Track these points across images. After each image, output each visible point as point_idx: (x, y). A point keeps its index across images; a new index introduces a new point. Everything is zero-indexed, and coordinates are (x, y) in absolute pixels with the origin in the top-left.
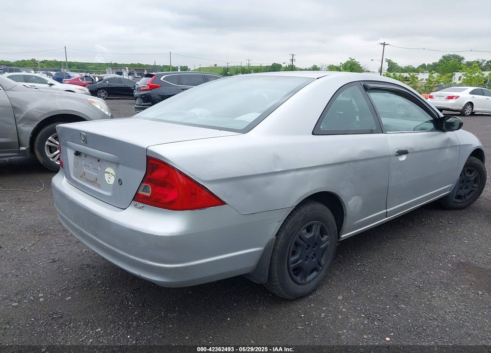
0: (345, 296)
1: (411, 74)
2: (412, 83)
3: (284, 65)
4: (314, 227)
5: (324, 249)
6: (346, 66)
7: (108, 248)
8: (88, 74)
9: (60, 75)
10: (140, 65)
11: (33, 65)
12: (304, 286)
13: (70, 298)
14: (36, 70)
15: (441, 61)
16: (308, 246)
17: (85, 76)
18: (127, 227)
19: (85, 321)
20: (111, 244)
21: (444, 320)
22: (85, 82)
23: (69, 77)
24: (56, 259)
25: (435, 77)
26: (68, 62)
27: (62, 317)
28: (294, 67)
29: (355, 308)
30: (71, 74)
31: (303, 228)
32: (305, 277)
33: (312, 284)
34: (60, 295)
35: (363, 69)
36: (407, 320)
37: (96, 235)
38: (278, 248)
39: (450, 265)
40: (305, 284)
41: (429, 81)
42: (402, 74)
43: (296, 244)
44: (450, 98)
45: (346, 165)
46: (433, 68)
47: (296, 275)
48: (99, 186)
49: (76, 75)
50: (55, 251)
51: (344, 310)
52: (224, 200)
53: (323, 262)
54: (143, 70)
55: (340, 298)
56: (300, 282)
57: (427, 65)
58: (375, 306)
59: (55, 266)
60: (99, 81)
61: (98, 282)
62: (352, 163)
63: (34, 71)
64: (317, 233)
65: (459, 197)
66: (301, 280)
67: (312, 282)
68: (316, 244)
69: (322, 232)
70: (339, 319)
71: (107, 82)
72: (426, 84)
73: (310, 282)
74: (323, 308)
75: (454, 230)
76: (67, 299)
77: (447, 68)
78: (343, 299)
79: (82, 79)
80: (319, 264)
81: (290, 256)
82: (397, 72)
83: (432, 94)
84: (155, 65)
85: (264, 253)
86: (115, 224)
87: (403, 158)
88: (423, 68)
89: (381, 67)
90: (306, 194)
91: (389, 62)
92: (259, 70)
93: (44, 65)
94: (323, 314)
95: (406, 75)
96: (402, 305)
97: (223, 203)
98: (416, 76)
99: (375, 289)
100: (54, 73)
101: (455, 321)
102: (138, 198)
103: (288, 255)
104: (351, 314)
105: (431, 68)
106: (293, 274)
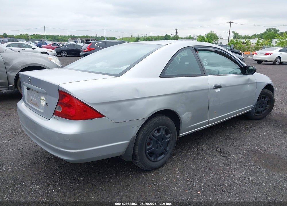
0: (180, 169)
1: (247, 40)
2: (247, 45)
3: (172, 36)
4: (161, 130)
5: (168, 142)
6: (208, 36)
7: (42, 141)
8: (56, 42)
9: (41, 43)
10: (88, 37)
11: (26, 37)
12: (156, 163)
13: (25, 169)
14: (27, 40)
15: (265, 32)
16: (158, 140)
17: (54, 44)
18: (49, 129)
19: (31, 182)
20: (42, 139)
21: (234, 182)
22: (54, 47)
23: (46, 44)
24: (22, 148)
25: (261, 41)
26: (46, 35)
27: (19, 179)
28: (178, 37)
29: (184, 175)
30: (47, 42)
31: (155, 130)
32: (156, 158)
33: (161, 162)
34: (20, 167)
35: (219, 37)
36: (212, 182)
37: (36, 134)
38: (139, 141)
39: (245, 152)
40: (157, 162)
41: (257, 44)
42: (241, 40)
43: (150, 139)
44: (267, 54)
45: (181, 94)
46: (261, 36)
47: (151, 156)
48: (38, 107)
49: (50, 43)
50: (21, 143)
51: (178, 176)
52: (104, 114)
53: (168, 149)
54: (90, 39)
55: (177, 170)
56: (153, 160)
57: (257, 34)
58: (196, 174)
59: (20, 151)
60: (62, 46)
61: (42, 160)
62: (184, 94)
63: (26, 41)
64: (163, 133)
65: (258, 112)
66: (154, 159)
67: (161, 161)
68: (163, 139)
69: (167, 132)
70: (174, 181)
71: (67, 47)
72: (255, 46)
73: (160, 160)
74: (166, 176)
75: (252, 132)
76: (23, 170)
77: (268, 36)
78: (178, 171)
79: (53, 45)
80: (166, 150)
81: (146, 146)
82: (239, 39)
83: (256, 52)
84: (96, 37)
85: (129, 144)
86: (44, 128)
87: (218, 90)
88: (255, 36)
89: (229, 36)
90: (155, 111)
91: (234, 33)
92: (157, 39)
93: (33, 37)
94: (165, 179)
95: (243, 40)
96: (212, 174)
97: (103, 116)
98: (249, 41)
99: (198, 165)
100: (37, 42)
101: (240, 183)
102: (56, 113)
103: (145, 145)
104: (182, 179)
105: (259, 36)
106: (149, 156)
